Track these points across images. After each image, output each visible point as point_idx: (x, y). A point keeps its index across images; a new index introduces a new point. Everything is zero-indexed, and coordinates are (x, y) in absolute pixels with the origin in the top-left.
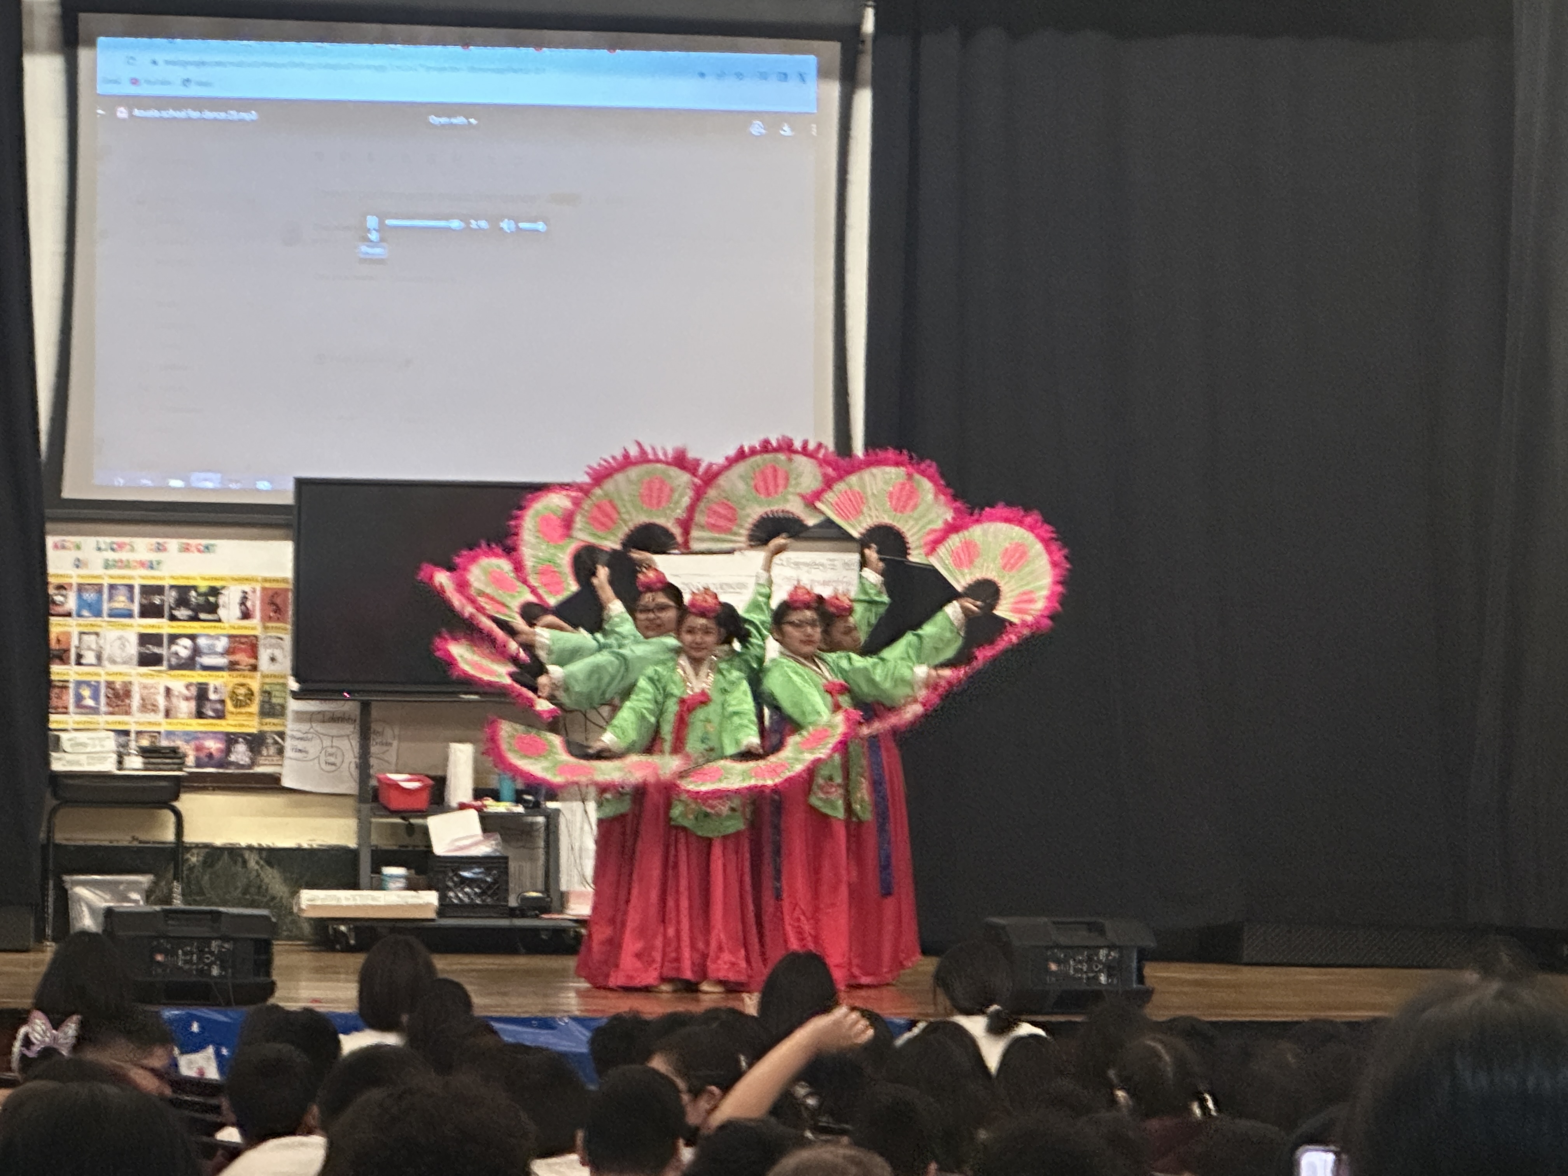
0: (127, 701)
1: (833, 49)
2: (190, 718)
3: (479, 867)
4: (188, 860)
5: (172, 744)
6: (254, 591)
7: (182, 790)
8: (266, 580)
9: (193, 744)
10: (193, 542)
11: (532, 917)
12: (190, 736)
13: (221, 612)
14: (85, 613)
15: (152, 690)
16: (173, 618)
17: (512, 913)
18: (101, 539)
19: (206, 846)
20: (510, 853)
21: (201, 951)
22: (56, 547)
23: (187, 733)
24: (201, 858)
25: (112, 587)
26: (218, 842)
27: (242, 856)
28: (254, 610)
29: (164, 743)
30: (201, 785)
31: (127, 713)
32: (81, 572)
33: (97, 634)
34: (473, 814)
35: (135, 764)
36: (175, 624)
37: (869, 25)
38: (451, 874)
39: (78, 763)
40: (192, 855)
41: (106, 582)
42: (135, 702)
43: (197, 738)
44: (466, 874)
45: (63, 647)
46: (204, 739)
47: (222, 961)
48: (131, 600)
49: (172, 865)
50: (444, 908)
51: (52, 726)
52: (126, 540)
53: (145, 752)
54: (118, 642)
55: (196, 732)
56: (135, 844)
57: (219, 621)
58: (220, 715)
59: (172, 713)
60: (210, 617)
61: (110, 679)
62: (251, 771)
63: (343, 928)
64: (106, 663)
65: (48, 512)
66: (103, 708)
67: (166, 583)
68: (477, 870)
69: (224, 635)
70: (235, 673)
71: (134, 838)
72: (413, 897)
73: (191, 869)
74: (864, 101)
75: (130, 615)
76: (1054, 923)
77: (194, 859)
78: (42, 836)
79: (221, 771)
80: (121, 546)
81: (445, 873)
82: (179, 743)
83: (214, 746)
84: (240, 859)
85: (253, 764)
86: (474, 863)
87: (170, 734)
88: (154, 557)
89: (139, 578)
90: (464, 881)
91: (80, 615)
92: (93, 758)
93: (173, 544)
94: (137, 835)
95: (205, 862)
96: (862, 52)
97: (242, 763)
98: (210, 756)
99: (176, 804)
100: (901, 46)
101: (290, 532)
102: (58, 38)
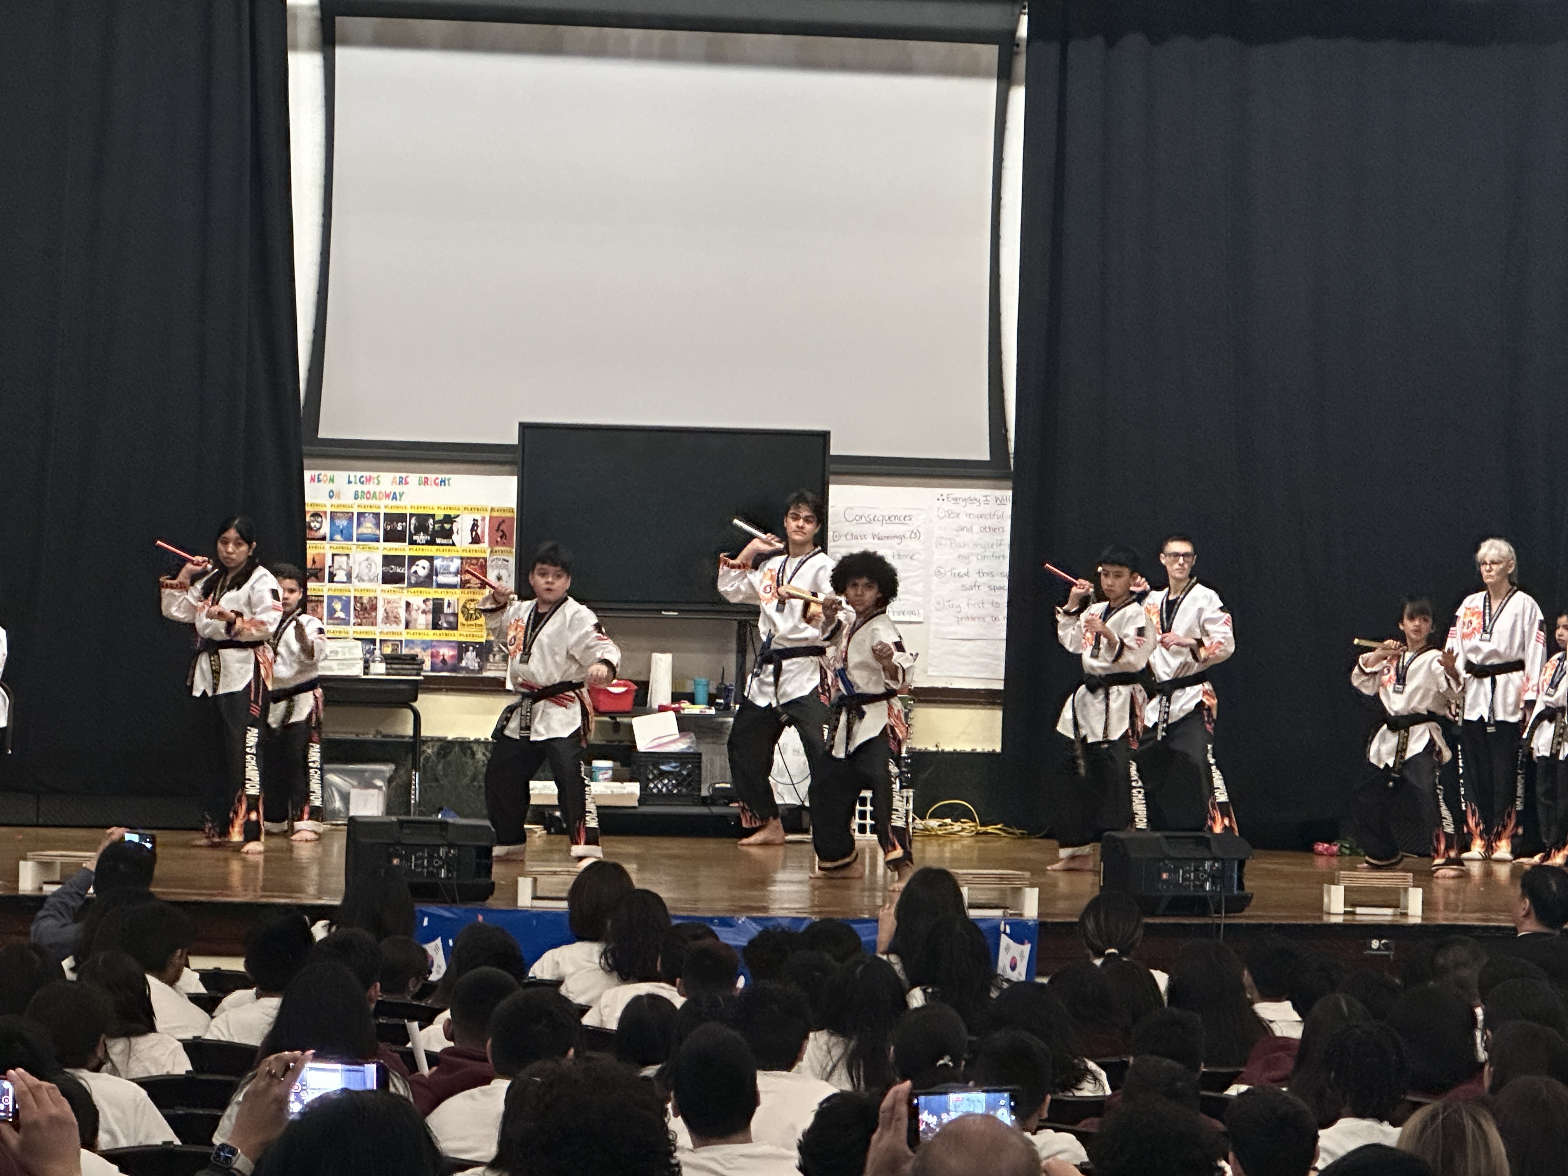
0: (373, 614)
1: (990, 53)
2: (427, 628)
3: (675, 762)
4: (424, 751)
5: (413, 652)
6: (483, 519)
7: (420, 691)
8: (492, 509)
9: (429, 651)
10: (432, 476)
11: (721, 805)
12: (427, 645)
13: (455, 537)
14: (338, 537)
15: (394, 605)
16: (413, 542)
17: (704, 801)
18: (352, 474)
19: (440, 739)
20: (702, 749)
21: (431, 857)
22: (312, 480)
23: (423, 642)
24: (435, 749)
25: (360, 515)
26: (450, 737)
27: (471, 748)
28: (483, 537)
29: (405, 651)
30: (436, 687)
31: (373, 624)
32: (335, 501)
33: (348, 555)
34: (671, 715)
35: (379, 669)
36: (415, 547)
37: (1023, 31)
38: (651, 768)
39: (330, 669)
40: (428, 748)
41: (355, 511)
42: (380, 614)
43: (433, 647)
44: (663, 767)
45: (318, 566)
46: (439, 647)
47: (449, 865)
48: (378, 525)
49: (410, 756)
50: (643, 799)
52: (374, 474)
53: (387, 659)
54: (365, 564)
55: (432, 641)
56: (379, 738)
57: (453, 544)
58: (453, 627)
59: (411, 625)
60: (445, 541)
61: (358, 594)
62: (480, 675)
64: (354, 579)
65: (306, 449)
66: (352, 620)
67: (408, 512)
68: (674, 765)
69: (457, 558)
70: (466, 591)
71: (378, 732)
72: (617, 787)
73: (427, 759)
74: (1018, 96)
75: (377, 540)
76: (1167, 838)
77: (429, 751)
79: (453, 674)
80: (369, 480)
81: (647, 767)
82: (417, 651)
83: (447, 653)
84: (469, 751)
85: (481, 669)
86: (671, 758)
87: (409, 643)
88: (398, 489)
89: (384, 507)
90: (663, 774)
91: (332, 539)
92: (343, 664)
93: (414, 478)
94: (380, 729)
95: (438, 754)
96: (1017, 54)
97: (471, 668)
98: (444, 661)
99: (415, 704)
100: (1052, 50)
101: (516, 469)
102: (317, 37)
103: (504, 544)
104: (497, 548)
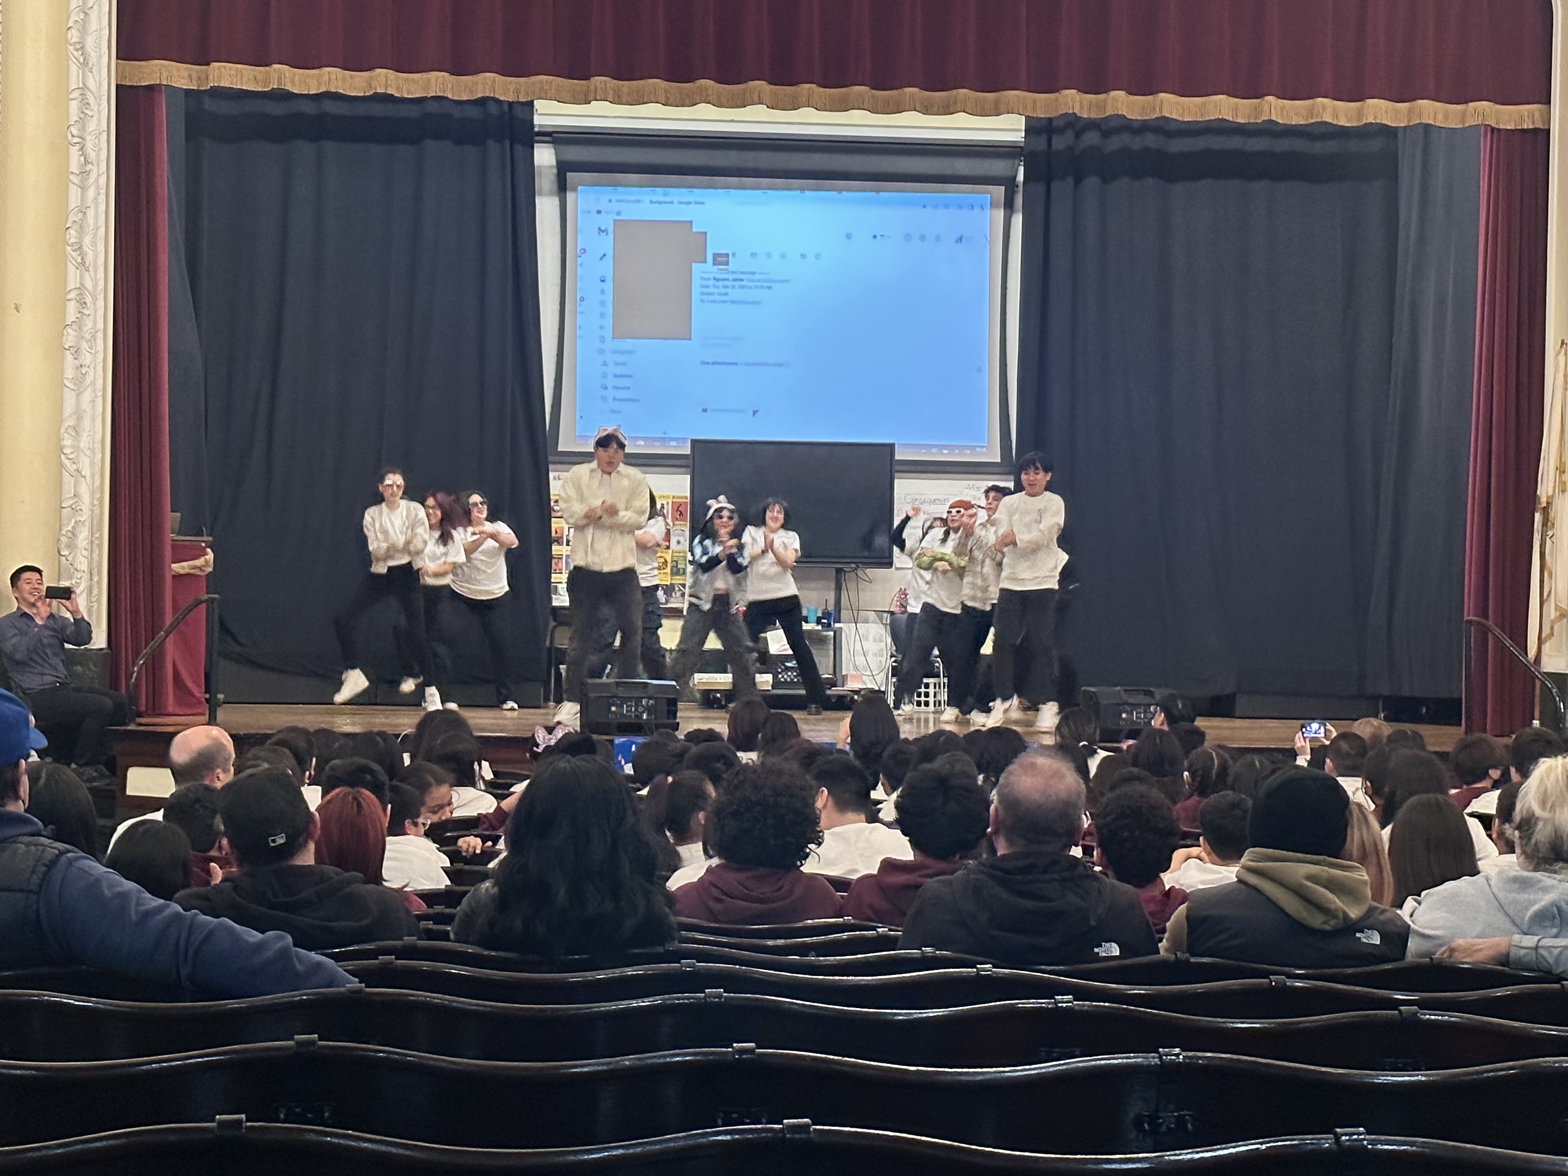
1: (1000, 191)
8: (674, 497)
21: (637, 706)
22: (555, 478)
28: (668, 515)
37: (1020, 177)
38: (779, 665)
45: (558, 535)
47: (648, 710)
50: (776, 684)
51: (553, 580)
63: (718, 695)
65: (550, 458)
74: (1018, 220)
76: (1125, 690)
78: (548, 643)
81: (774, 664)
90: (787, 669)
96: (1017, 191)
100: (1041, 188)
101: (688, 470)
102: (555, 187)
103: (681, 520)
104: (677, 523)
